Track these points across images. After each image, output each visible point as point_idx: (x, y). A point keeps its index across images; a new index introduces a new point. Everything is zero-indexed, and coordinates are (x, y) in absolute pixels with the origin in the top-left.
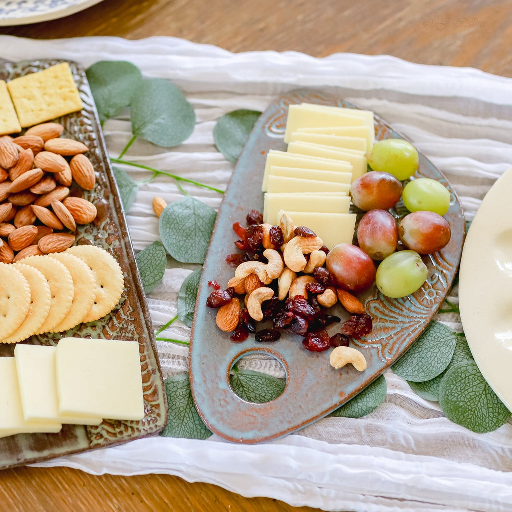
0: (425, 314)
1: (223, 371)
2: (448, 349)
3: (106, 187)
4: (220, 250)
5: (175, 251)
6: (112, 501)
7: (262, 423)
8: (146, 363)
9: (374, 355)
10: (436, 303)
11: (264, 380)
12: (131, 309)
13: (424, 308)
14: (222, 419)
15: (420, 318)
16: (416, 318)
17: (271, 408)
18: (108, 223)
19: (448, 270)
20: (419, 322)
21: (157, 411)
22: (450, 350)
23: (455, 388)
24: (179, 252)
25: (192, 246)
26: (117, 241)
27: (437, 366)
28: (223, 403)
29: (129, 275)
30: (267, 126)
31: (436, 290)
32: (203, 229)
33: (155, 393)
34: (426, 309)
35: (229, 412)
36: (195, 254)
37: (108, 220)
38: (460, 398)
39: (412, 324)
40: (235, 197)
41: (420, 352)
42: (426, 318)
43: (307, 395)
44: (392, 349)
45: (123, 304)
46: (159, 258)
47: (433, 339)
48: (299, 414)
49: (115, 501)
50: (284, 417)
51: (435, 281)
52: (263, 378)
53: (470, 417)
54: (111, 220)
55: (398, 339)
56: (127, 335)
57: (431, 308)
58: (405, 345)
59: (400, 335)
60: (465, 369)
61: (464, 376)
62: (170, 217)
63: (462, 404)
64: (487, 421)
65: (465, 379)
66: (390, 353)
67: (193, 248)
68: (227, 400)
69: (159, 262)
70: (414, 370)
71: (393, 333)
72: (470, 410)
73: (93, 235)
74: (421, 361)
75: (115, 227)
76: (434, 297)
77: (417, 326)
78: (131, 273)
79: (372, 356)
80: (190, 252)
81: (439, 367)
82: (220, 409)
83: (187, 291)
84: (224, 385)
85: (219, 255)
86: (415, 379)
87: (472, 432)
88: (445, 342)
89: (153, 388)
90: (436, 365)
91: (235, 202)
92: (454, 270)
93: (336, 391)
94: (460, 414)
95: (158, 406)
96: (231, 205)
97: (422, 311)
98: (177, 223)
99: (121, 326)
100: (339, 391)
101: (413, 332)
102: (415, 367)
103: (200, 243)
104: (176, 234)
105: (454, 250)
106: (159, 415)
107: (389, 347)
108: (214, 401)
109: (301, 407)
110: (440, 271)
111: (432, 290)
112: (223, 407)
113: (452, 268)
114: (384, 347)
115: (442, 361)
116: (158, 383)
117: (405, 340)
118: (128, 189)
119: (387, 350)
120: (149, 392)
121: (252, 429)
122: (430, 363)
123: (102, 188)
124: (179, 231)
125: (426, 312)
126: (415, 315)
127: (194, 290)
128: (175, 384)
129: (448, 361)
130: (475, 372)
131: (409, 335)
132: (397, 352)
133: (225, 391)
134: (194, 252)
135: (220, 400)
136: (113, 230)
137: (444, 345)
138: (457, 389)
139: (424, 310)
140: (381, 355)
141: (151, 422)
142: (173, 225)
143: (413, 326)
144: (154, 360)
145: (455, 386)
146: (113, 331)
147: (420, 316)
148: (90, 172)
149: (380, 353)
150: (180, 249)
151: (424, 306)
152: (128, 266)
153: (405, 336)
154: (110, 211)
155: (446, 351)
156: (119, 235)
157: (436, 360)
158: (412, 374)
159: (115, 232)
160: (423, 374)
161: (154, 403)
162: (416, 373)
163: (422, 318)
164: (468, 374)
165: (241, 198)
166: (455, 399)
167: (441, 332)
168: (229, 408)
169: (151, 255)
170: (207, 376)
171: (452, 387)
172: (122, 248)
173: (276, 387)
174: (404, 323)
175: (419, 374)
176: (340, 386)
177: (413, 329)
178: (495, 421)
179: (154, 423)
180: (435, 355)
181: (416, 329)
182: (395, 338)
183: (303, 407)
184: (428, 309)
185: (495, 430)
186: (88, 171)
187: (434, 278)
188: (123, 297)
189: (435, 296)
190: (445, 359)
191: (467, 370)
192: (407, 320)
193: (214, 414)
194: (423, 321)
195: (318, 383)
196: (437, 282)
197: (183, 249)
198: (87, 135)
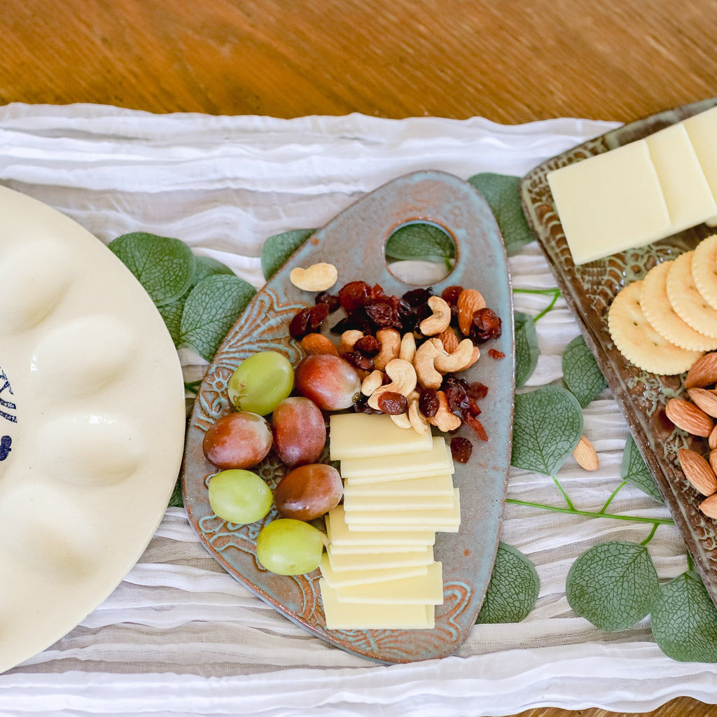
0: (225, 358)
1: (464, 250)
2: (191, 319)
3: (663, 461)
4: (498, 405)
5: (555, 394)
6: (564, 102)
7: (406, 195)
8: (559, 247)
9: (283, 296)
10: (212, 375)
11: (413, 252)
12: (593, 307)
13: (227, 367)
14: (454, 192)
15: (230, 352)
16: (235, 352)
17: (398, 214)
18: (649, 411)
19: (200, 421)
20: (230, 347)
21: (534, 196)
22: (187, 317)
23: (177, 273)
24: (549, 397)
25: (535, 412)
26: (631, 387)
27: (202, 295)
28: (457, 212)
29: (606, 347)
30: (469, 594)
31: (214, 392)
32: (527, 437)
33: (541, 216)
34: (224, 365)
35: (448, 201)
36: (529, 404)
37: (649, 414)
38: (169, 264)
39: (239, 344)
40: (493, 481)
41: (225, 317)
42: (222, 353)
43: (357, 234)
44: (262, 307)
45: (604, 312)
46: (573, 377)
47: (210, 333)
48: (365, 211)
49: (560, 102)
50: (381, 204)
51: (216, 403)
52: (414, 255)
53: (154, 248)
54: (645, 414)
55: (255, 320)
56: (590, 278)
57: (217, 368)
58: (245, 315)
59: (253, 326)
60: (167, 295)
61: (168, 288)
62: (571, 431)
63: (167, 258)
64: (133, 245)
65: (165, 285)
66: (262, 301)
67: (534, 410)
68: (452, 217)
69: (572, 373)
70: (230, 293)
71: (263, 328)
72: (156, 254)
73: (664, 396)
74: (223, 304)
75: (638, 406)
76: (215, 382)
77: (232, 342)
78: (604, 349)
79: (285, 294)
80: (537, 403)
81: (200, 294)
82: (459, 204)
83: (529, 358)
84: (460, 233)
85: (498, 398)
86: (227, 279)
87: (149, 231)
88: (195, 328)
89: (544, 220)
90: (204, 297)
91: (492, 473)
92: (193, 422)
93: (324, 245)
94: (167, 248)
95: (534, 201)
96: (495, 468)
97: (228, 362)
98: (560, 428)
99: (601, 287)
100: (319, 247)
101: (237, 333)
102: (229, 296)
103: (526, 419)
104: (559, 416)
105: (196, 449)
106: (530, 191)
107: (265, 310)
108: (469, 212)
109: (363, 219)
110: (212, 417)
111: (219, 391)
112: (456, 207)
113: (197, 424)
114: (271, 308)
115: (197, 302)
116: (539, 228)
117: (246, 321)
118: (634, 471)
119: (267, 305)
120: (547, 215)
121: (417, 186)
122: (211, 300)
123: (669, 459)
124: (556, 420)
125: (224, 361)
126: (237, 355)
127: (521, 360)
128: (519, 237)
129: (190, 302)
130: (154, 293)
131: (241, 328)
132: (254, 304)
133: (458, 227)
134: (531, 406)
135: (462, 215)
136: (640, 401)
137: (197, 325)
138: (175, 272)
139: (226, 364)
140: (274, 297)
141: (538, 181)
142: (565, 424)
143: (238, 341)
144: (551, 253)
145: (177, 276)
146: (608, 280)
147: (231, 355)
148: (688, 466)
149: (275, 300)
150: (549, 401)
151: (228, 369)
152: (609, 358)
153: (246, 326)
154: (651, 427)
155: (193, 315)
156: (631, 396)
157: (204, 305)
158: (232, 285)
159: (636, 399)
160: (218, 286)
161: (539, 204)
162: (228, 287)
163: (227, 353)
164: (162, 290)
165: (484, 481)
166: (175, 261)
167: (201, 343)
168: (448, 207)
169: (584, 381)
170: (482, 241)
171: (180, 274)
172: (623, 379)
173: (397, 249)
174: (250, 343)
175: (224, 286)
176: (318, 252)
177: (237, 338)
178: (123, 245)
179: (535, 181)
180: (206, 311)
181: (233, 337)
182: (259, 322)
183: (360, 221)
184: (222, 365)
185: (122, 237)
186: (692, 467)
187: (218, 407)
188: (607, 320)
189: (214, 384)
190: (193, 305)
191: (165, 294)
192: (246, 347)
193: (466, 197)
194: (226, 349)
195: (347, 252)
196: (213, 402)
197: (546, 403)
198: (706, 536)
